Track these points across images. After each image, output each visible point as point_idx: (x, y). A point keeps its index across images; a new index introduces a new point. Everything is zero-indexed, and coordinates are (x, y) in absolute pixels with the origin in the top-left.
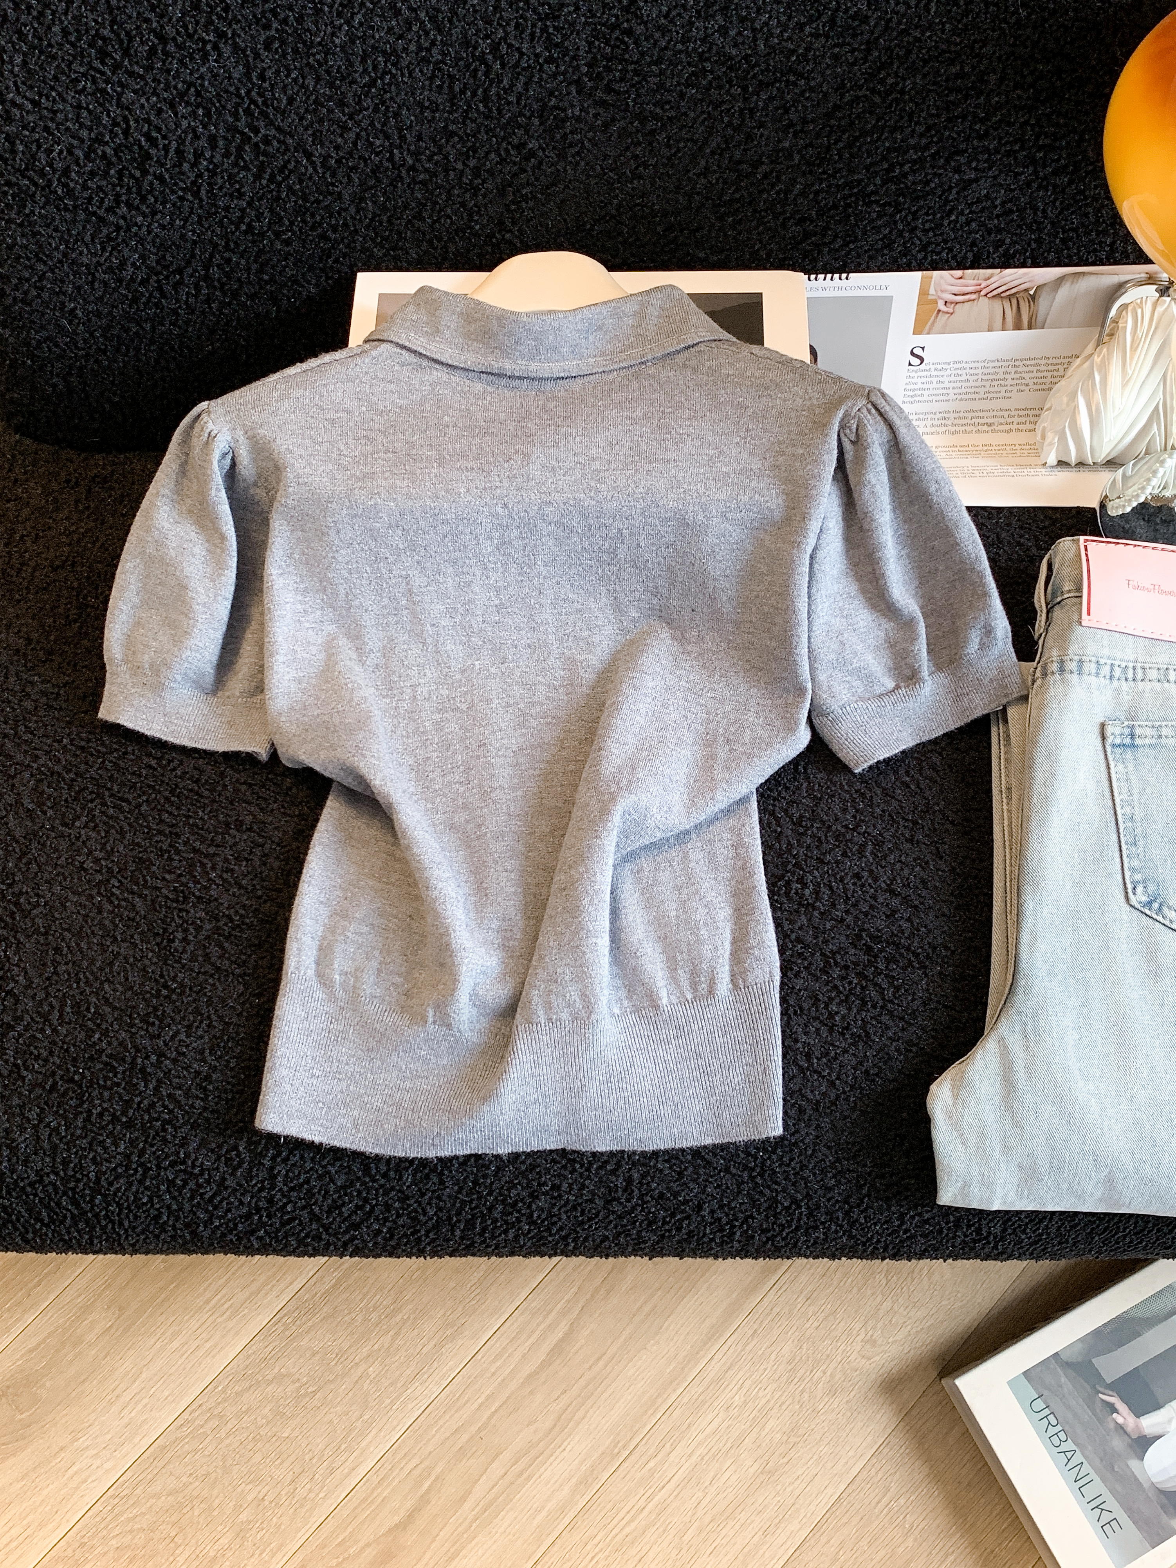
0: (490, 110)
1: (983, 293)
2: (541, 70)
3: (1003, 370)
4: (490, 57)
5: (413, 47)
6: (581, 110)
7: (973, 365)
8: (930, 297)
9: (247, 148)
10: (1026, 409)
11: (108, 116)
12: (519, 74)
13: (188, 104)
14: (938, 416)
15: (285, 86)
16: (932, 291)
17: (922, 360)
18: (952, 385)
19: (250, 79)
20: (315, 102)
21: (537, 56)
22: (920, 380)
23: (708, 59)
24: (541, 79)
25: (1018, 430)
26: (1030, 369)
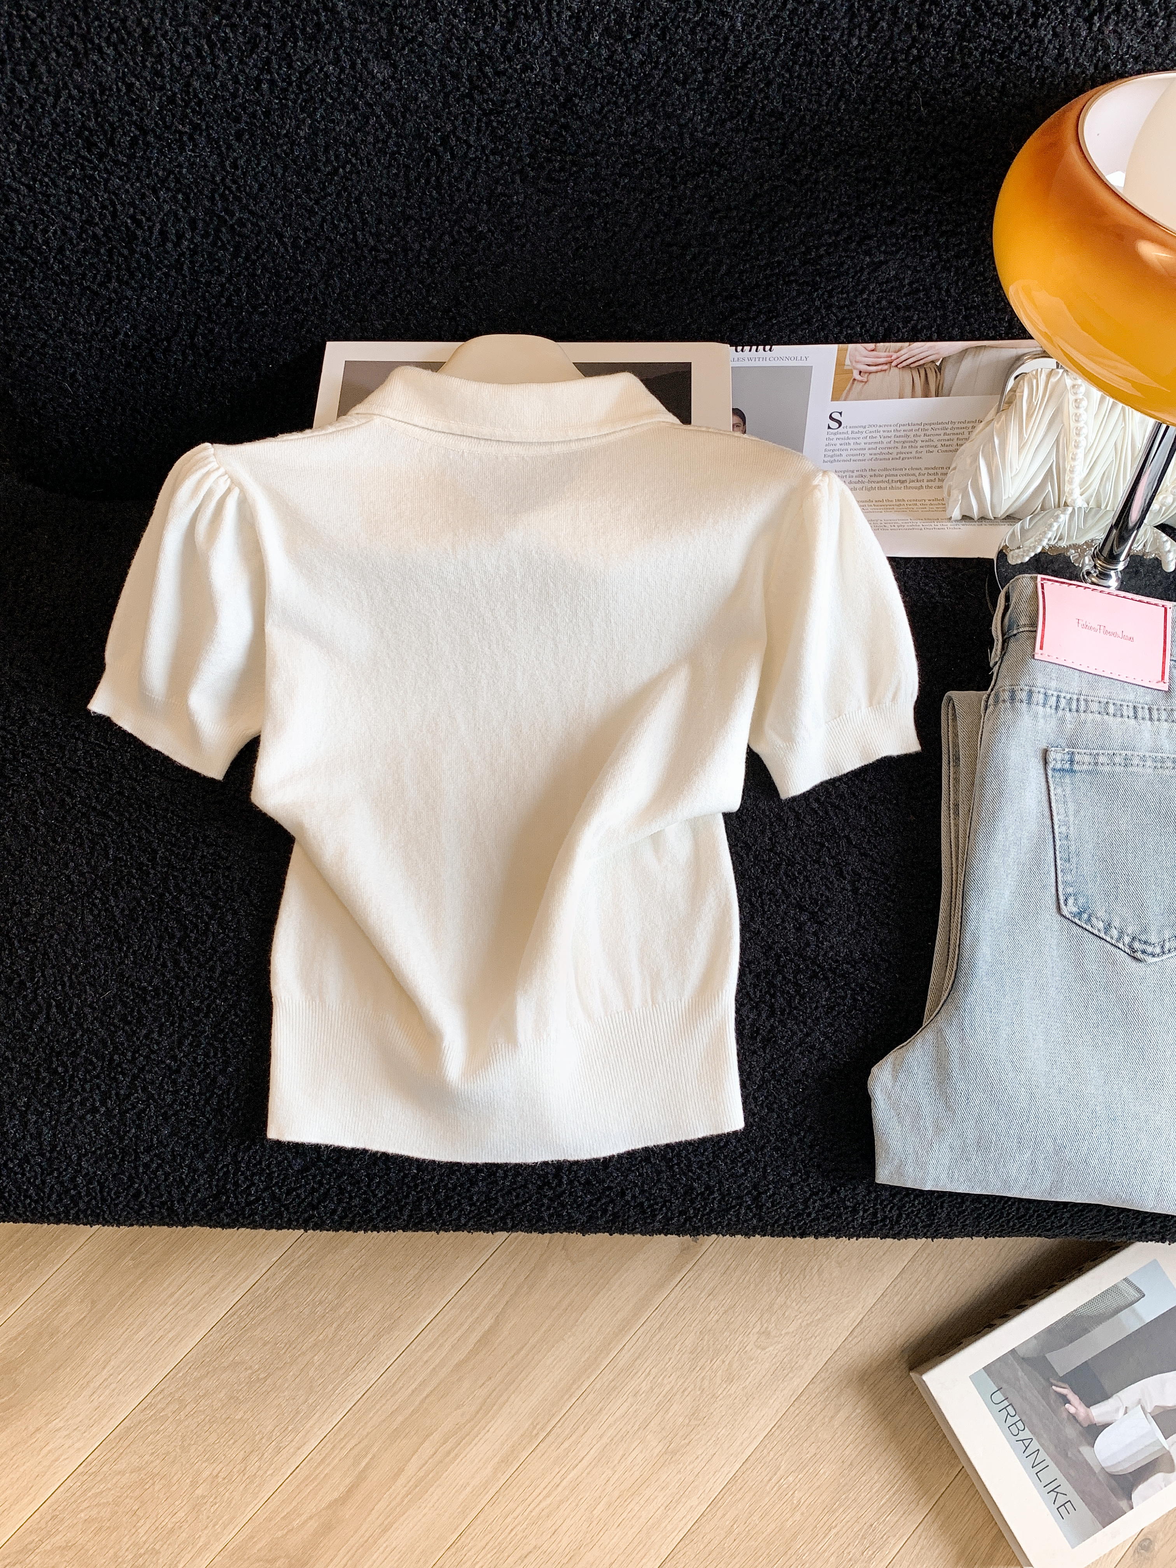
0: (443, 197)
1: (893, 364)
2: (487, 161)
3: (914, 433)
4: (441, 149)
5: (371, 139)
6: (525, 197)
7: (886, 429)
8: (846, 367)
9: (224, 230)
10: (935, 468)
11: (97, 200)
12: (467, 164)
13: (168, 189)
14: (856, 474)
15: (256, 174)
16: (847, 362)
17: (840, 423)
18: (867, 446)
19: (223, 168)
20: (283, 189)
21: (484, 148)
22: (838, 442)
23: (639, 151)
24: (488, 168)
25: (928, 487)
26: (938, 432)
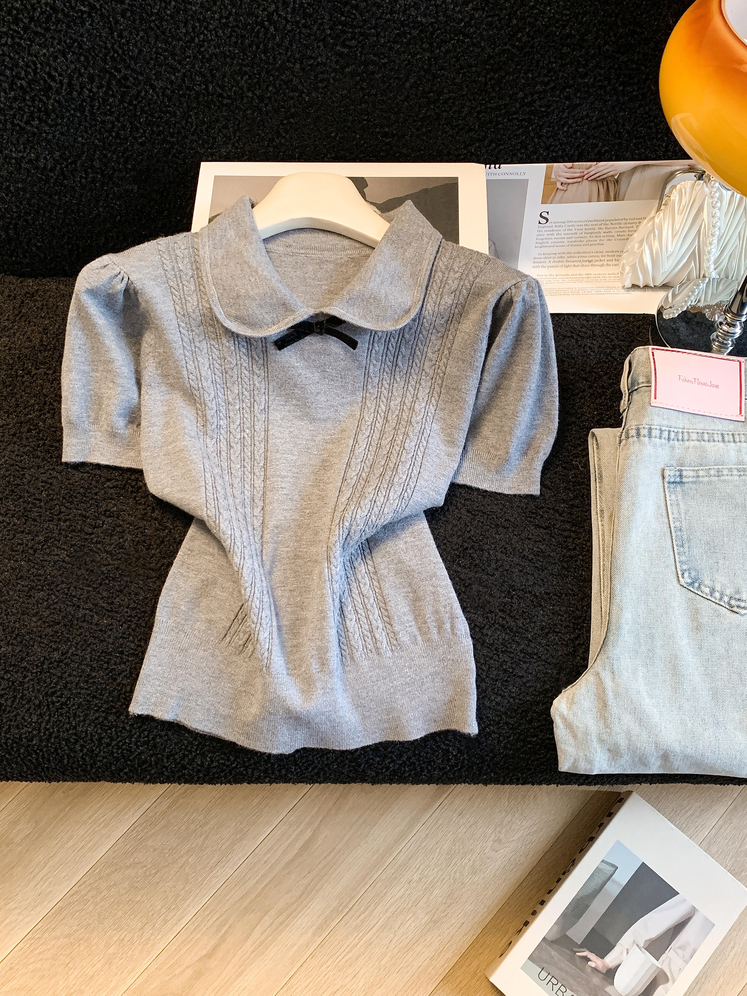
0: (269, 59)
1: (585, 177)
2: (300, 32)
3: (599, 226)
4: (267, 23)
5: (217, 16)
6: (327, 59)
7: (579, 224)
8: (552, 180)
9: (113, 82)
10: (613, 252)
11: (23, 61)
12: (286, 34)
13: (74, 53)
14: (558, 255)
15: (136, 42)
16: (553, 176)
17: (547, 220)
18: (566, 236)
19: (113, 37)
20: (155, 52)
21: (297, 23)
22: (546, 233)
23: (407, 25)
24: (300, 38)
25: (608, 265)
26: (615, 226)
